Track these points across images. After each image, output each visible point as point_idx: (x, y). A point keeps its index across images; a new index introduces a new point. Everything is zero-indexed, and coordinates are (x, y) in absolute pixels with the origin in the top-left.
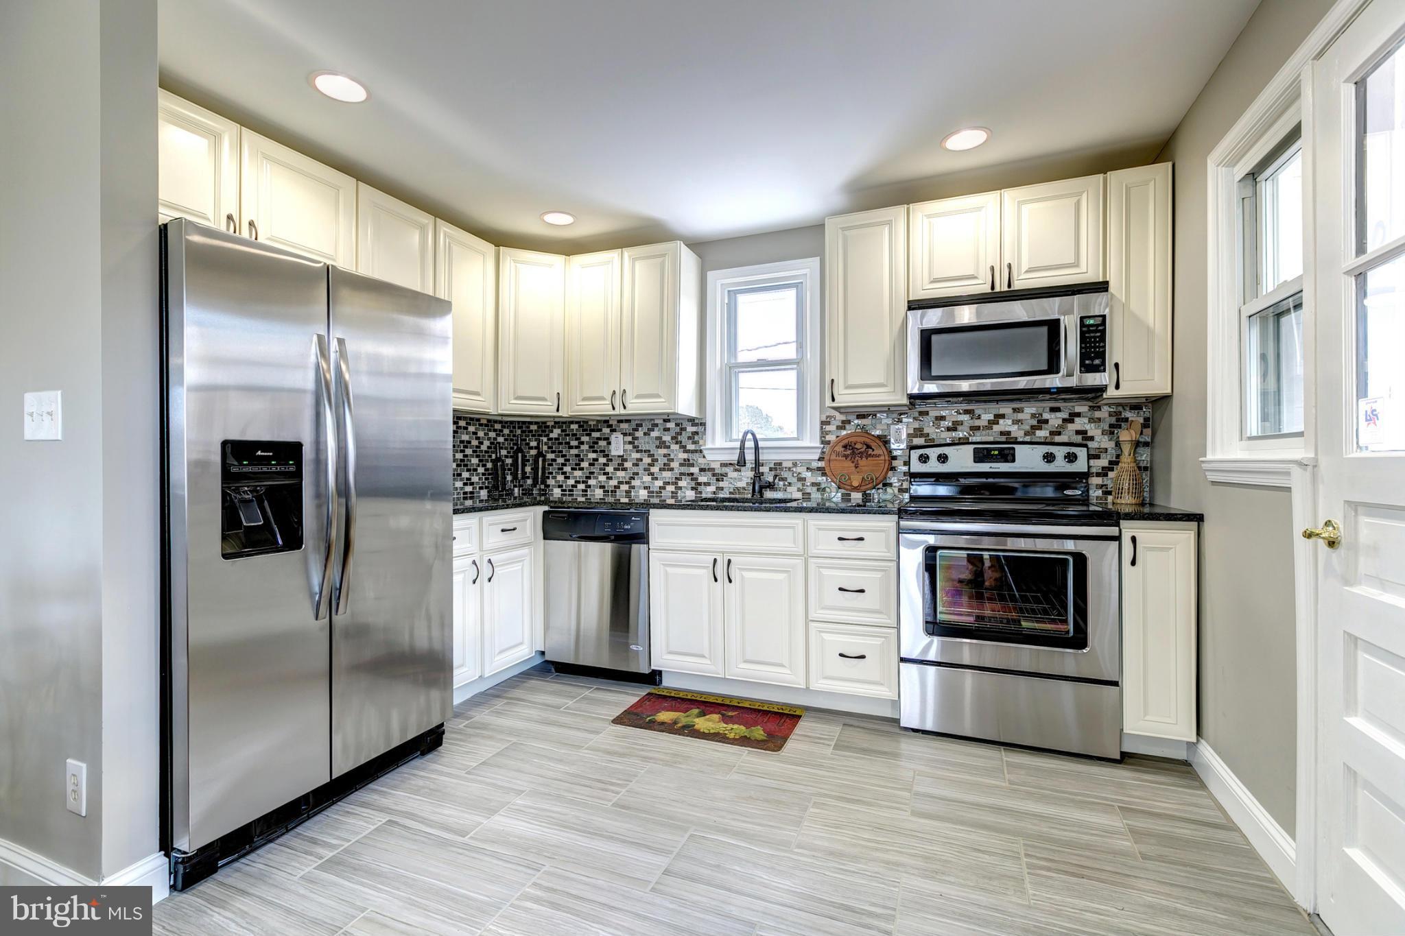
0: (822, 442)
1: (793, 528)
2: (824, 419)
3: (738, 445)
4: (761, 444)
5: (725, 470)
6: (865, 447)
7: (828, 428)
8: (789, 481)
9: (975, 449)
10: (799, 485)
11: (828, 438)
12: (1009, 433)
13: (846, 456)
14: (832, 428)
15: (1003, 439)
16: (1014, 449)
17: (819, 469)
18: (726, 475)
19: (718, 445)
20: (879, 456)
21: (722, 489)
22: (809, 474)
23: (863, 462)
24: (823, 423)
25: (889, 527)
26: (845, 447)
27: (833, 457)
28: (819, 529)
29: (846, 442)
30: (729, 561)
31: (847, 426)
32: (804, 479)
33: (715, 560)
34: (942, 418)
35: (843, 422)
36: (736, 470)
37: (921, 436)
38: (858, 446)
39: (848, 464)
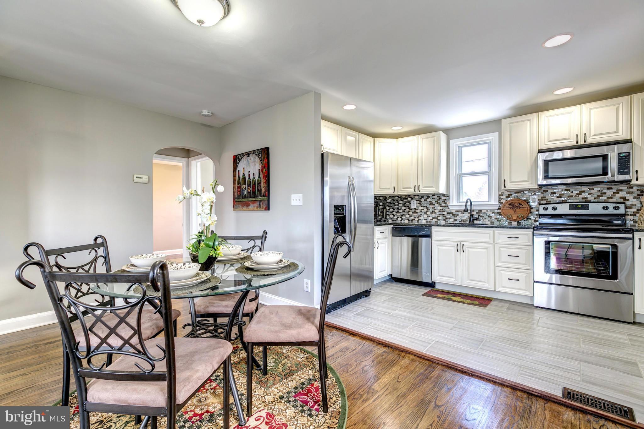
0: (499, 203)
1: (489, 233)
2: (500, 194)
3: (465, 204)
4: (473, 203)
5: (458, 213)
6: (519, 204)
7: (502, 197)
8: (485, 217)
9: (570, 205)
10: (489, 219)
11: (502, 201)
12: (587, 198)
13: (510, 208)
14: (504, 197)
15: (584, 200)
16: (588, 204)
17: (498, 213)
18: (458, 215)
19: (454, 204)
20: (525, 208)
21: (456, 220)
22: (493, 215)
23: (518, 210)
24: (499, 195)
25: (529, 234)
26: (510, 204)
27: (505, 208)
28: (500, 234)
29: (510, 202)
30: (463, 245)
31: (510, 196)
32: (491, 217)
33: (457, 244)
34: (555, 193)
35: (509, 195)
36: (462, 213)
37: (545, 200)
38: (515, 204)
39: (511, 211)
